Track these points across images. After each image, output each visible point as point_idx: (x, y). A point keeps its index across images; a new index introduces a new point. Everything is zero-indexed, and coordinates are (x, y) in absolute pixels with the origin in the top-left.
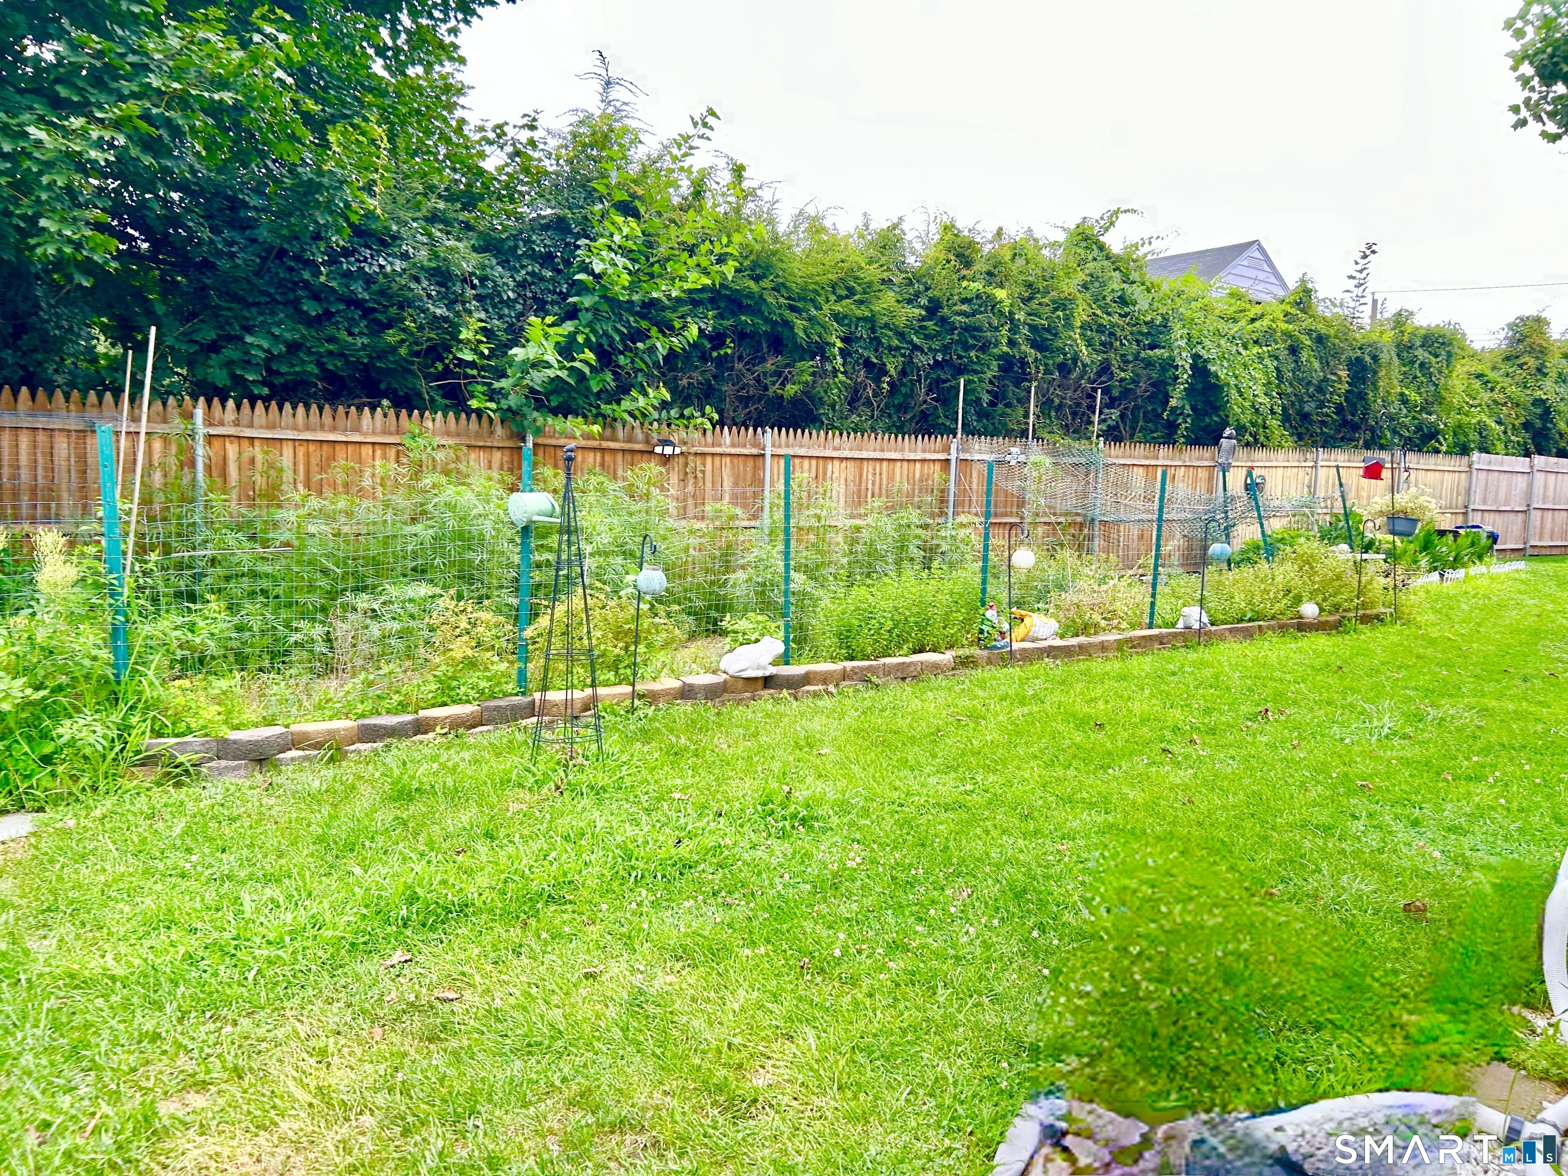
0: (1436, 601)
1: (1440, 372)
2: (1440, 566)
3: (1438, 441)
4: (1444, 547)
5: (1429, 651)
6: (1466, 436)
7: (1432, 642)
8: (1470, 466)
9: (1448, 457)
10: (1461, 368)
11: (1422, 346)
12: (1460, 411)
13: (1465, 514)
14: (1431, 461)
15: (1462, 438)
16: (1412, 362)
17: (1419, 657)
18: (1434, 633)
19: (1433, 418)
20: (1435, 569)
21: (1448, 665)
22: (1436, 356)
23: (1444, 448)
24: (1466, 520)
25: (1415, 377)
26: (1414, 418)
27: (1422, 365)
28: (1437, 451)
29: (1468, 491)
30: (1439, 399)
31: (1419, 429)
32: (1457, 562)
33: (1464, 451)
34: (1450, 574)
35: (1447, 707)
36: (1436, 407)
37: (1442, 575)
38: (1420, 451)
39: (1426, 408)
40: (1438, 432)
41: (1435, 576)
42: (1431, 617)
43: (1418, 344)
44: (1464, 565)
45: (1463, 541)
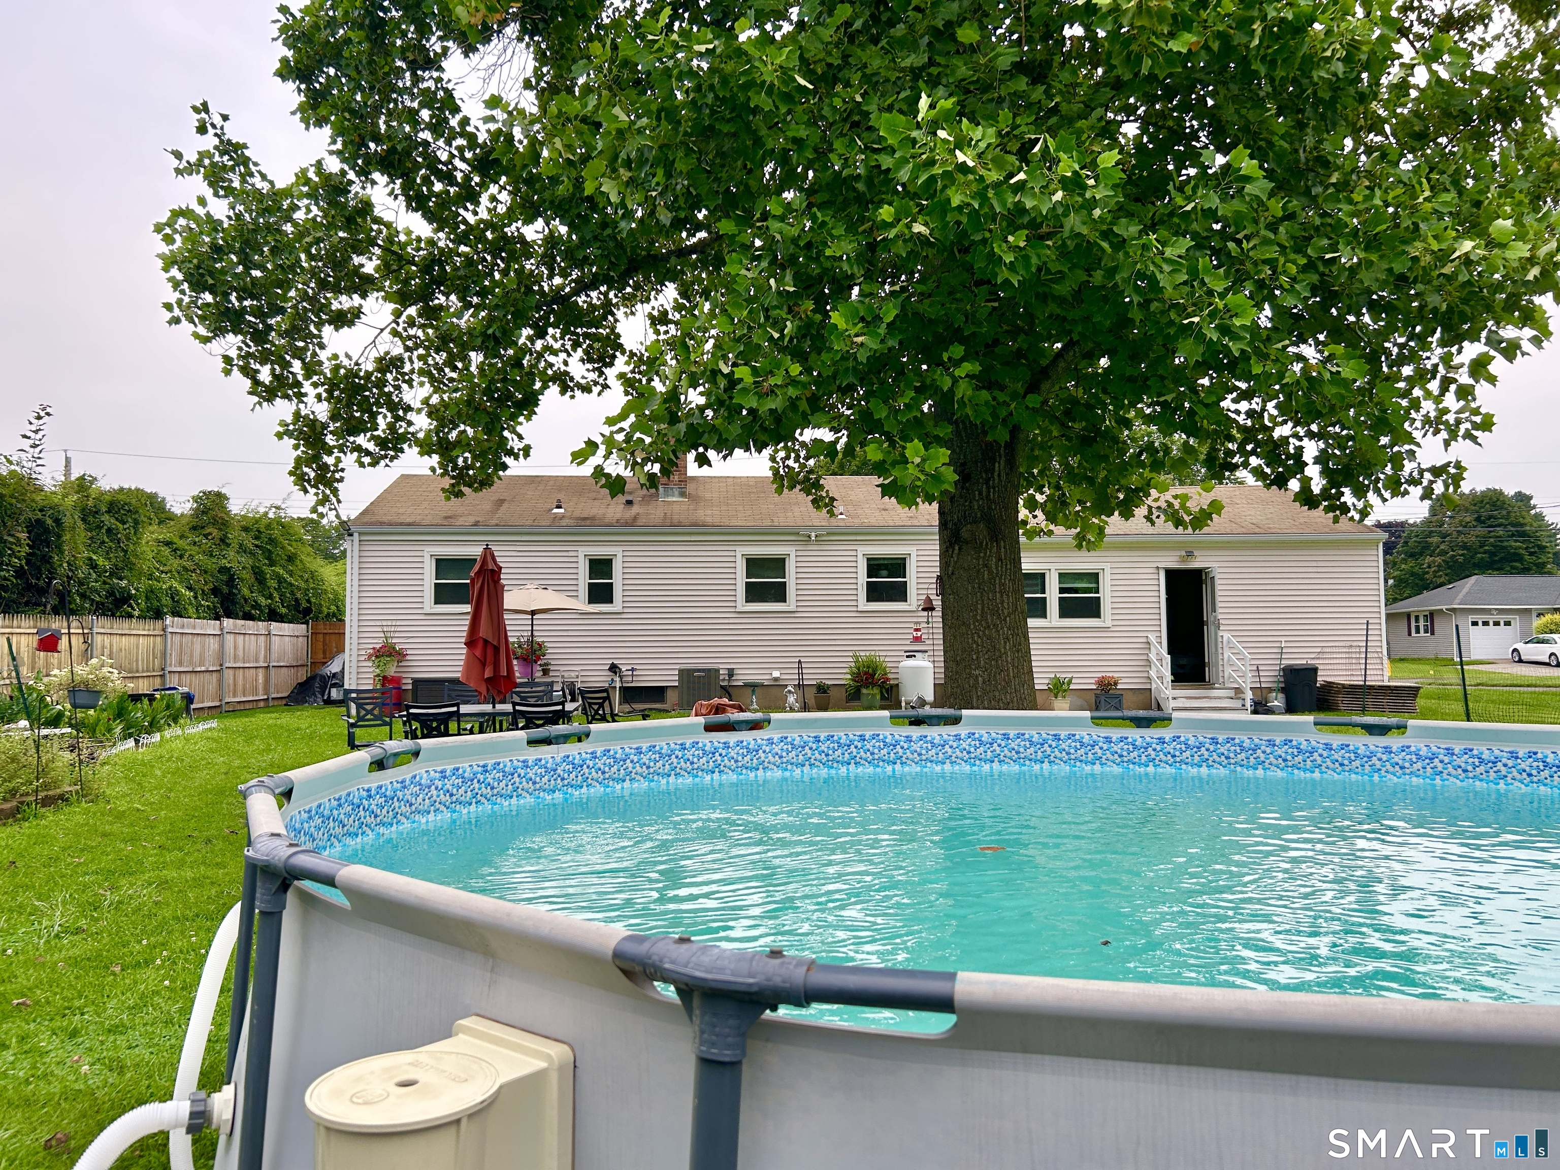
0: (129, 770)
1: (128, 539)
2: (132, 731)
3: (131, 606)
4: (138, 713)
5: (116, 827)
6: (159, 600)
7: (120, 816)
8: (164, 630)
9: (142, 622)
10: (151, 535)
11: (109, 512)
12: (150, 577)
13: (163, 676)
14: (123, 626)
15: (156, 603)
16: (99, 527)
17: (105, 835)
18: (123, 806)
19: (124, 583)
20: (130, 735)
21: (133, 840)
22: (124, 523)
23: (136, 613)
24: (164, 683)
25: (103, 542)
26: (105, 583)
27: (109, 530)
28: (130, 616)
29: (164, 654)
30: (130, 566)
31: (111, 593)
32: (153, 727)
33: (158, 615)
34: (145, 739)
35: (126, 887)
36: (126, 573)
37: (137, 742)
38: (113, 615)
39: (115, 573)
40: (130, 596)
41: (131, 743)
42: (123, 788)
43: (104, 509)
44: (159, 730)
45: (158, 705)
